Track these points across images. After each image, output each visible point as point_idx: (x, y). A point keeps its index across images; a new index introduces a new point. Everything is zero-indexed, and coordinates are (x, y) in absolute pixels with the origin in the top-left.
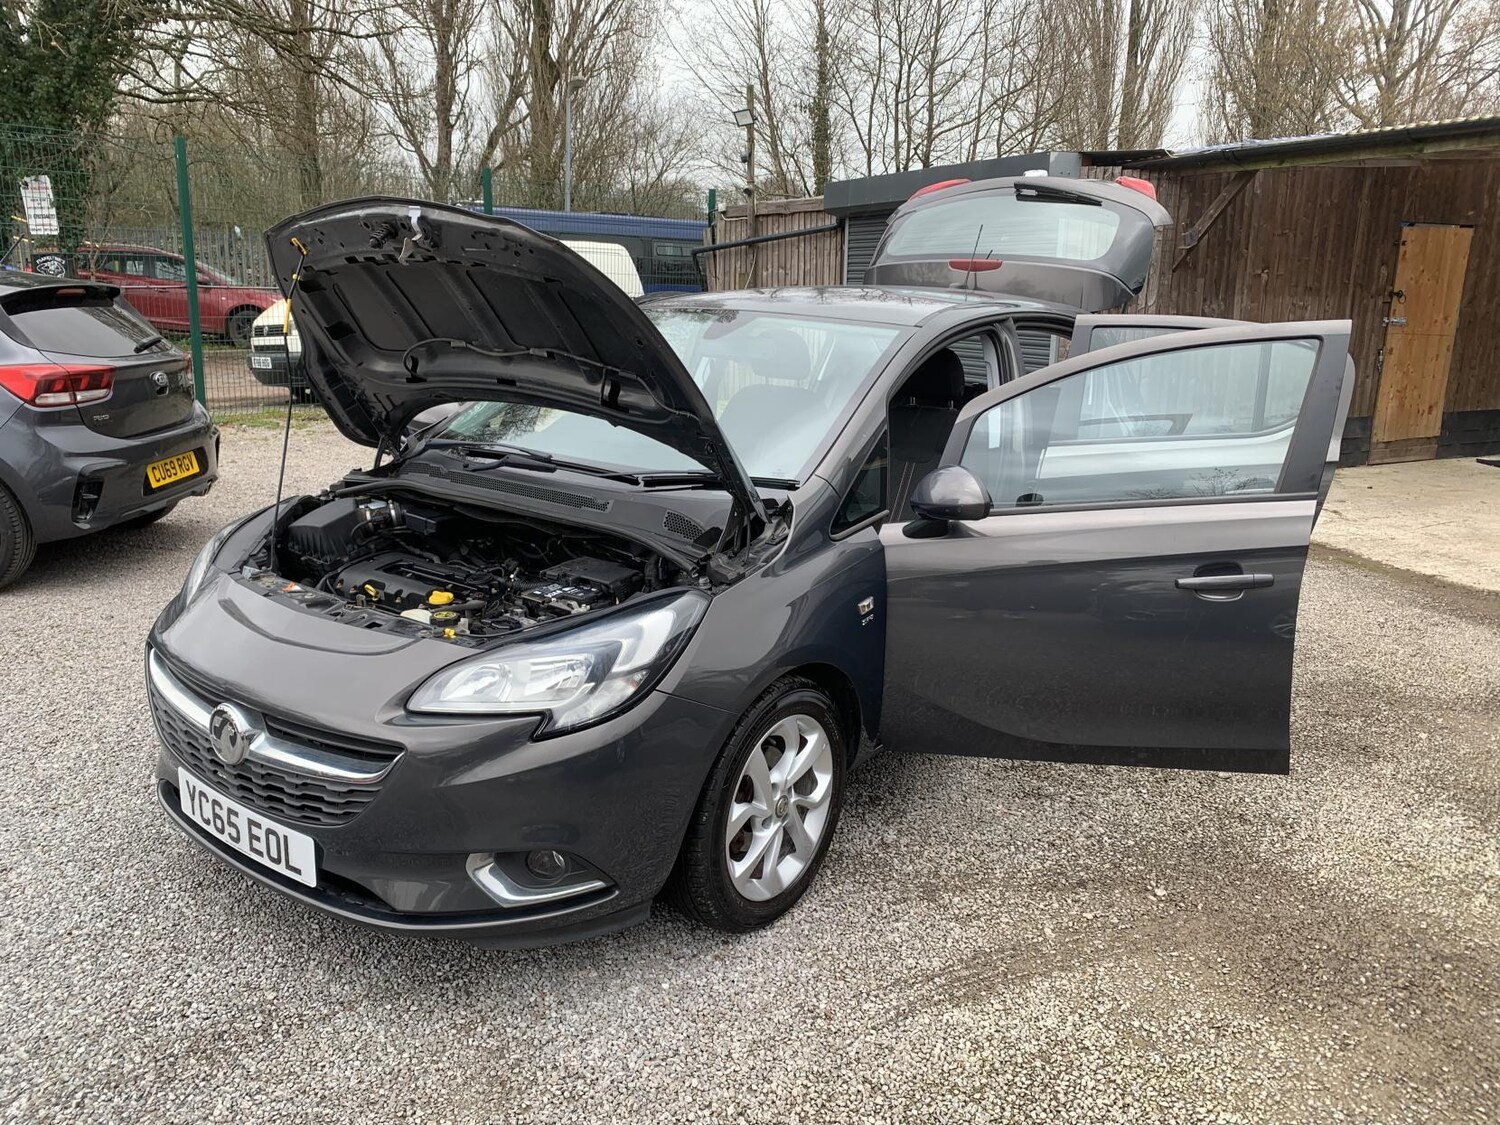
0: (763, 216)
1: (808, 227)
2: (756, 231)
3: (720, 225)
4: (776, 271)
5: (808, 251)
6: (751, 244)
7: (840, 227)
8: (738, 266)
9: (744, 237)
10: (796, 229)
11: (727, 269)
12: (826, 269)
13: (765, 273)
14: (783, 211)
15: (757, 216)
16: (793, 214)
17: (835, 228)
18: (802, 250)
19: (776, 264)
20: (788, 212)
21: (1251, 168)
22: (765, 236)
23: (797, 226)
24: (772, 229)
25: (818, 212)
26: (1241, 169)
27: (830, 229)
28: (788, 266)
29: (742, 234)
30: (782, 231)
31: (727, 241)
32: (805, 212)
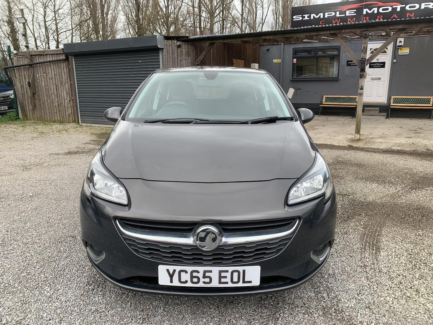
0: (34, 55)
1: (54, 59)
2: (31, 61)
3: (15, 59)
4: (42, 74)
5: (55, 67)
6: (30, 65)
7: (67, 59)
8: (25, 73)
9: (26, 63)
10: (49, 60)
11: (20, 74)
12: (63, 73)
13: (37, 75)
14: (42, 54)
15: (31, 55)
16: (46, 55)
17: (64, 60)
18: (52, 67)
19: (42, 72)
20: (44, 54)
21: (216, 41)
22: (35, 62)
23: (49, 59)
24: (37, 60)
25: (57, 54)
26: (213, 42)
27: (63, 60)
28: (47, 72)
29: (26, 62)
30: (42, 61)
31: (19, 64)
32: (52, 54)
